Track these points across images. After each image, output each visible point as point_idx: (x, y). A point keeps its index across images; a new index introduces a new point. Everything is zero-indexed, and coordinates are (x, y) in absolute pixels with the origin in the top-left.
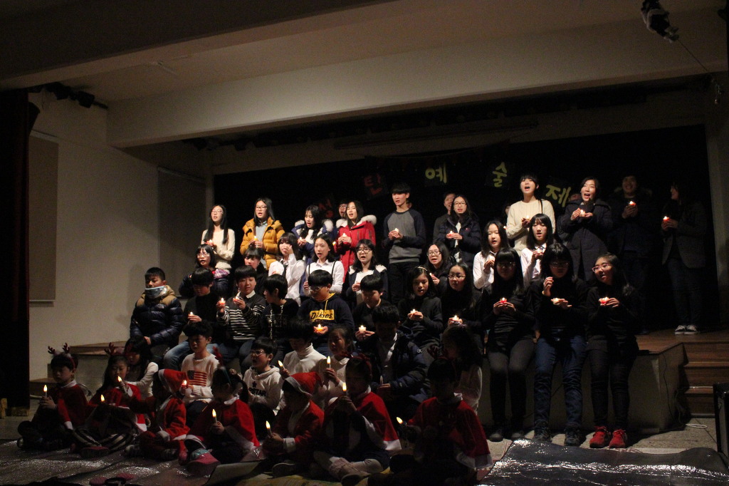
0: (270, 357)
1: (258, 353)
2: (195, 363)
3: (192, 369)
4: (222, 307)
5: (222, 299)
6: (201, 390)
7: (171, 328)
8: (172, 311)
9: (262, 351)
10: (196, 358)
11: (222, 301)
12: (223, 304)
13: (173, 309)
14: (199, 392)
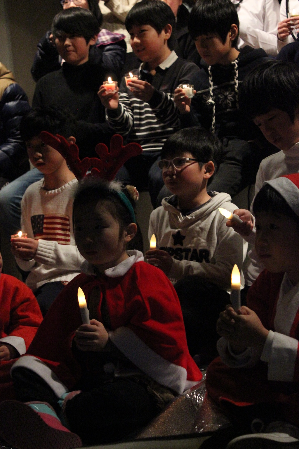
0: (208, 170)
1: (181, 162)
2: (45, 200)
3: (40, 212)
4: (113, 96)
5: (110, 79)
6: (56, 251)
7: (8, 143)
8: (9, 108)
9: (188, 156)
10: (46, 188)
11: (110, 83)
12: (110, 88)
13: (11, 104)
14: (52, 255)
